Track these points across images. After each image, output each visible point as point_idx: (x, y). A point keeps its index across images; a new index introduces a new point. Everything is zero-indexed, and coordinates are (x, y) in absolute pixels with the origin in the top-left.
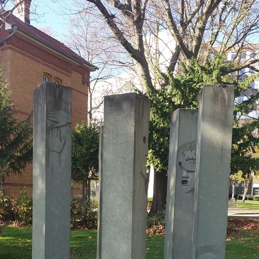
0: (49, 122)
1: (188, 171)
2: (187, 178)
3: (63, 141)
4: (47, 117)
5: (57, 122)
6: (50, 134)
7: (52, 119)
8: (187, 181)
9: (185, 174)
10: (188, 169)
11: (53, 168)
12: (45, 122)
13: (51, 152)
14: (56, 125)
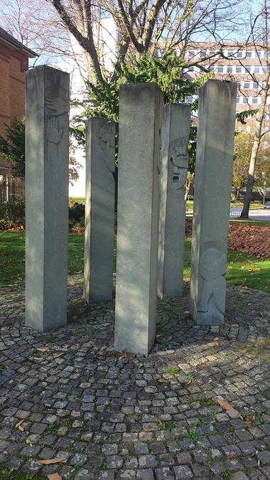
0: (47, 109)
1: (179, 168)
2: (178, 174)
3: (61, 131)
4: (46, 104)
5: (55, 111)
6: (49, 124)
7: (50, 107)
8: (178, 177)
9: (176, 170)
10: (179, 166)
11: (51, 161)
12: (43, 110)
13: (49, 143)
14: (54, 114)
